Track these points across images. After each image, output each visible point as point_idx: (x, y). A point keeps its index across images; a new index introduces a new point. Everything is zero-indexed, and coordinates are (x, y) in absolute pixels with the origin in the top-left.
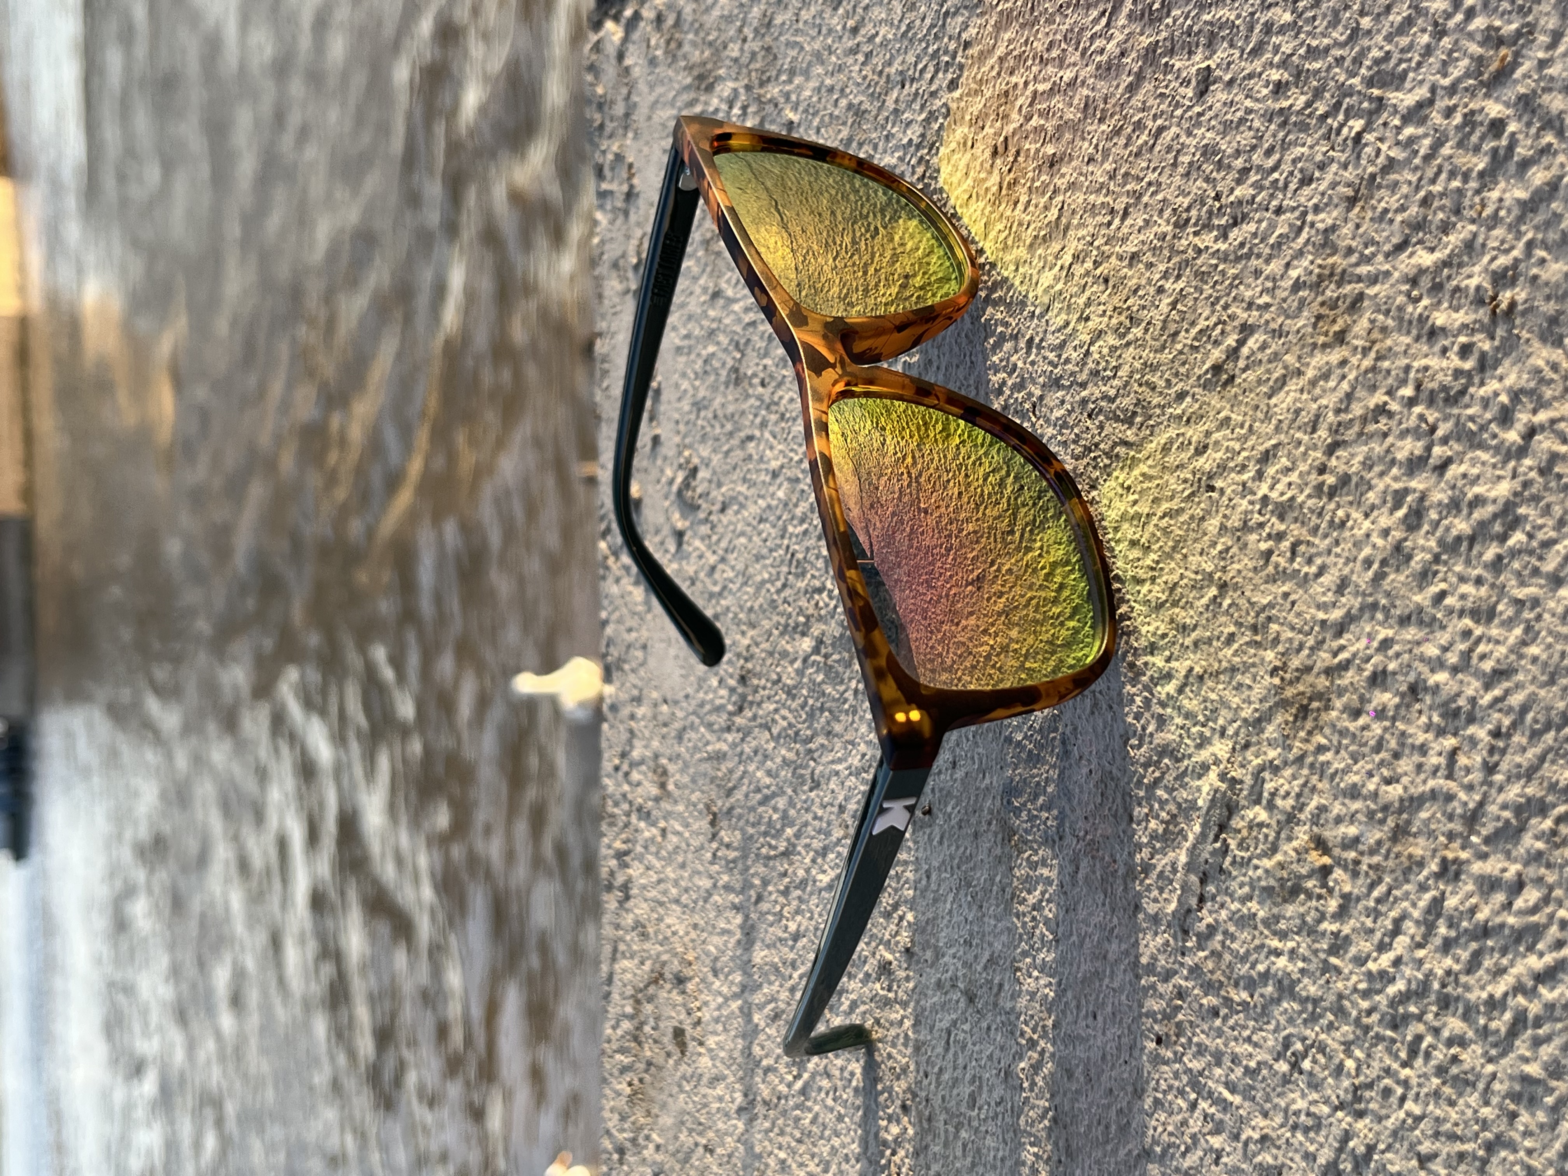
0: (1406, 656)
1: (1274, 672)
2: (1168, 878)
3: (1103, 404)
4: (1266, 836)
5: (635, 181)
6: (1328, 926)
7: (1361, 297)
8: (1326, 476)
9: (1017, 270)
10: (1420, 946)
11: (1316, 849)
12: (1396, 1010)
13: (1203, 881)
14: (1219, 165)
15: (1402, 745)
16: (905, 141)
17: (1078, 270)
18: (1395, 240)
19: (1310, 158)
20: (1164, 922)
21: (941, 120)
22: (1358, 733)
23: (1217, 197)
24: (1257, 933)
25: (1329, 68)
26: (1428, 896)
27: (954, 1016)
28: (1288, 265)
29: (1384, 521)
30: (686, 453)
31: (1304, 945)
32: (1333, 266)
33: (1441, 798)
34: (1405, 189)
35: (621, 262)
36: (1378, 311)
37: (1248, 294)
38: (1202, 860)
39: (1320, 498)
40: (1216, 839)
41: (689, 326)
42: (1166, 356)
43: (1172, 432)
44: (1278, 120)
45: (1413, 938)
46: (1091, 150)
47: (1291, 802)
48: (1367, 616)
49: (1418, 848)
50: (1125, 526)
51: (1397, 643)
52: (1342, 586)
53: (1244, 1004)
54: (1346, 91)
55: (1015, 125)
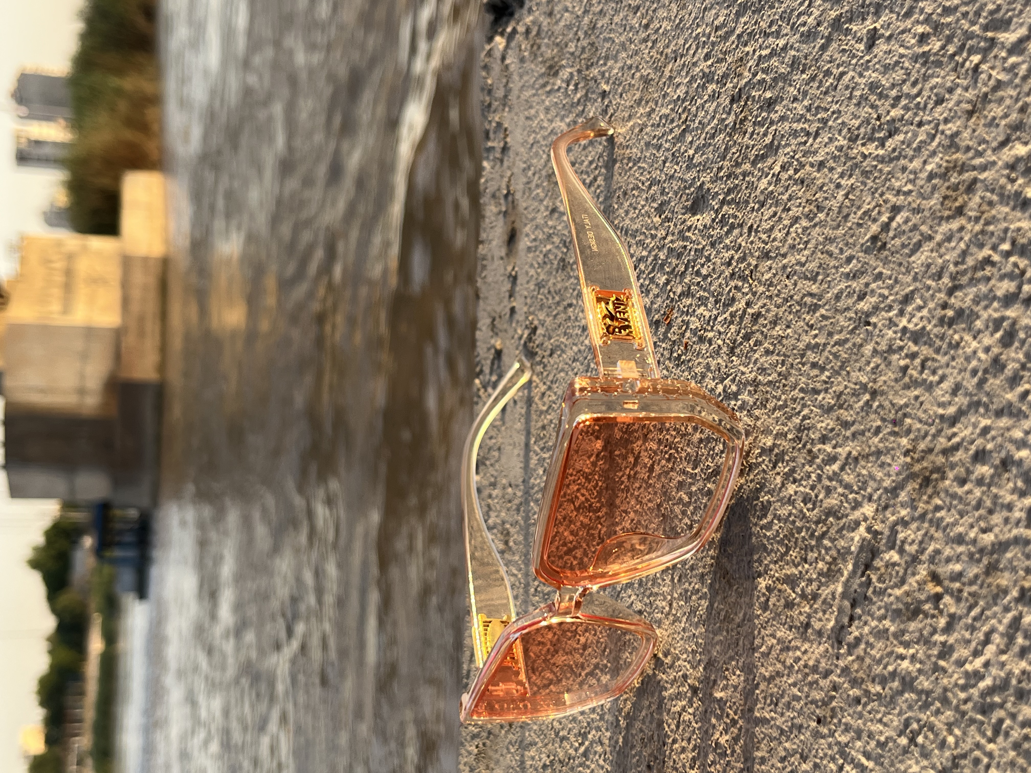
0: (999, 439)
1: (907, 453)
2: (829, 604)
3: (797, 268)
4: (897, 572)
5: (508, 140)
6: (939, 638)
7: (975, 181)
8: (947, 311)
9: (744, 180)
10: (1003, 652)
11: (932, 581)
12: (985, 700)
13: (853, 605)
14: (881, 96)
15: (995, 504)
16: (675, 97)
17: (784, 176)
18: (1001, 138)
19: (942, 86)
20: (826, 635)
21: (699, 81)
22: (964, 496)
23: (879, 118)
24: (889, 643)
25: (958, 20)
26: (1010, 615)
27: (684, 703)
28: (925, 162)
29: (987, 341)
30: (530, 318)
31: (921, 651)
32: (956, 161)
33: (1021, 543)
34: (1008, 102)
35: (497, 194)
36: (987, 190)
37: (897, 184)
38: (852, 590)
39: (943, 327)
40: (863, 575)
41: (536, 233)
42: (841, 231)
43: (843, 285)
44: (921, 61)
45: (998, 646)
46: (795, 93)
47: (915, 547)
48: (972, 411)
49: (1004, 580)
50: (809, 353)
51: (993, 429)
52: (956, 389)
53: (878, 695)
54: (969, 36)
55: (746, 80)
